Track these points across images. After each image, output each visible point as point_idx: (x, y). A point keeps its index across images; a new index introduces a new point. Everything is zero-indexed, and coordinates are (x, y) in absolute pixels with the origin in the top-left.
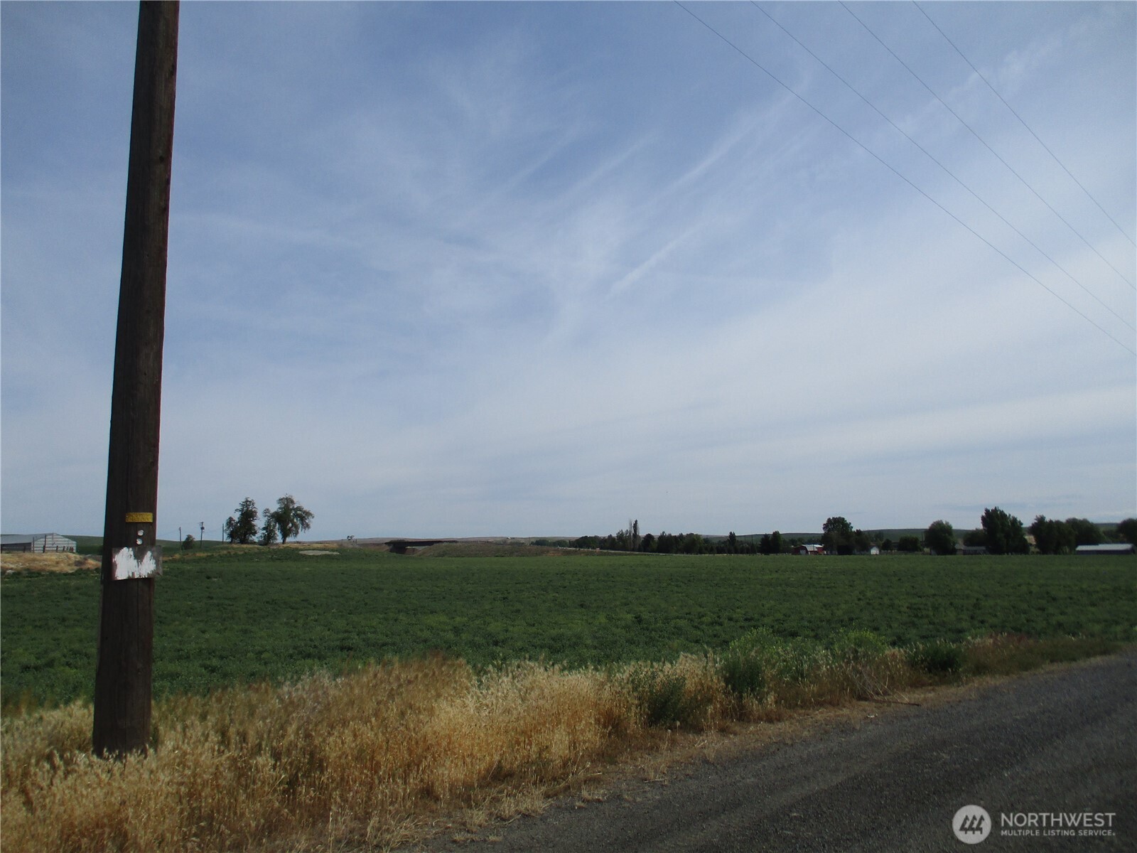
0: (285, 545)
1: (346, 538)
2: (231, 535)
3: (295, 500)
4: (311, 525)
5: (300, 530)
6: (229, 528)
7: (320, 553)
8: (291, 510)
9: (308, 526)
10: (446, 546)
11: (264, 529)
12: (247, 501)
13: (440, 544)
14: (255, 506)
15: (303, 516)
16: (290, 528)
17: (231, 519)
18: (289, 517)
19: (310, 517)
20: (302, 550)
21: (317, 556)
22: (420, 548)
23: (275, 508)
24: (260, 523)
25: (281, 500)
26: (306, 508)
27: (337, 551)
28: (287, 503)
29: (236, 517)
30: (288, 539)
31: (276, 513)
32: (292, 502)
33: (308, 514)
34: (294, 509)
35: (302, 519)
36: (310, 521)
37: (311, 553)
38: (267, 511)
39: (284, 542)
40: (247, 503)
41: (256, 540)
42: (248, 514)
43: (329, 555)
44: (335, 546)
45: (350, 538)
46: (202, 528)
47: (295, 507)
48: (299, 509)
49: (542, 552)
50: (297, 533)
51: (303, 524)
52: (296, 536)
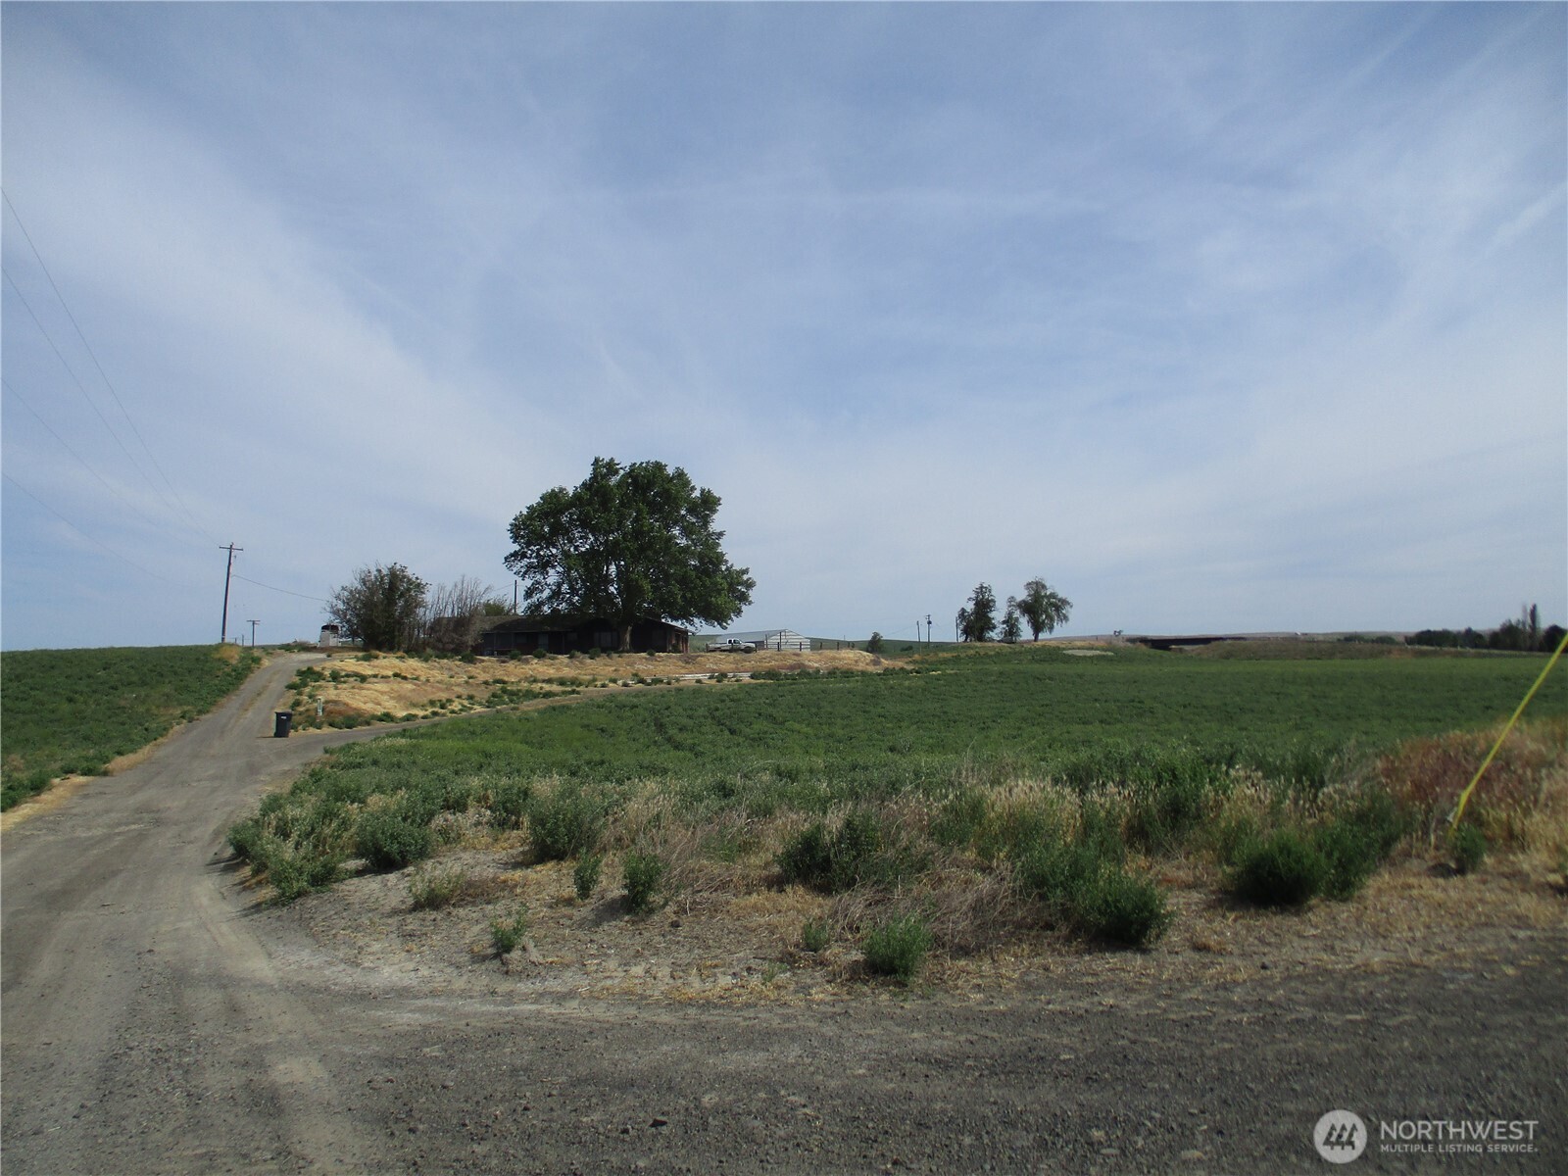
0: (1039, 643)
1: (1112, 633)
2: (967, 631)
3: (1048, 585)
4: (1070, 617)
5: (1055, 624)
6: (961, 622)
7: (1090, 653)
8: (1043, 597)
9: (1066, 618)
10: (1229, 644)
11: (1004, 622)
12: (982, 587)
13: (1221, 642)
14: (992, 593)
15: (1058, 606)
16: (1044, 621)
17: (963, 610)
18: (1041, 607)
19: (1067, 607)
20: (1064, 649)
21: (1090, 657)
22: (1187, 647)
23: (1022, 595)
24: (998, 615)
25: (1029, 584)
26: (1061, 595)
27: (1109, 651)
28: (1037, 588)
29: (970, 607)
30: (1041, 636)
31: (1024, 601)
32: (1044, 587)
33: (1065, 602)
34: (1045, 596)
35: (1058, 609)
36: (1067, 612)
37: (1080, 653)
38: (1012, 599)
39: (1036, 639)
40: (982, 590)
41: (996, 638)
42: (983, 605)
43: (1104, 656)
44: (1102, 644)
45: (1117, 634)
46: (929, 623)
47: (1048, 593)
48: (1053, 596)
49: (1382, 653)
50: (1051, 628)
51: (1059, 616)
52: (1050, 632)
